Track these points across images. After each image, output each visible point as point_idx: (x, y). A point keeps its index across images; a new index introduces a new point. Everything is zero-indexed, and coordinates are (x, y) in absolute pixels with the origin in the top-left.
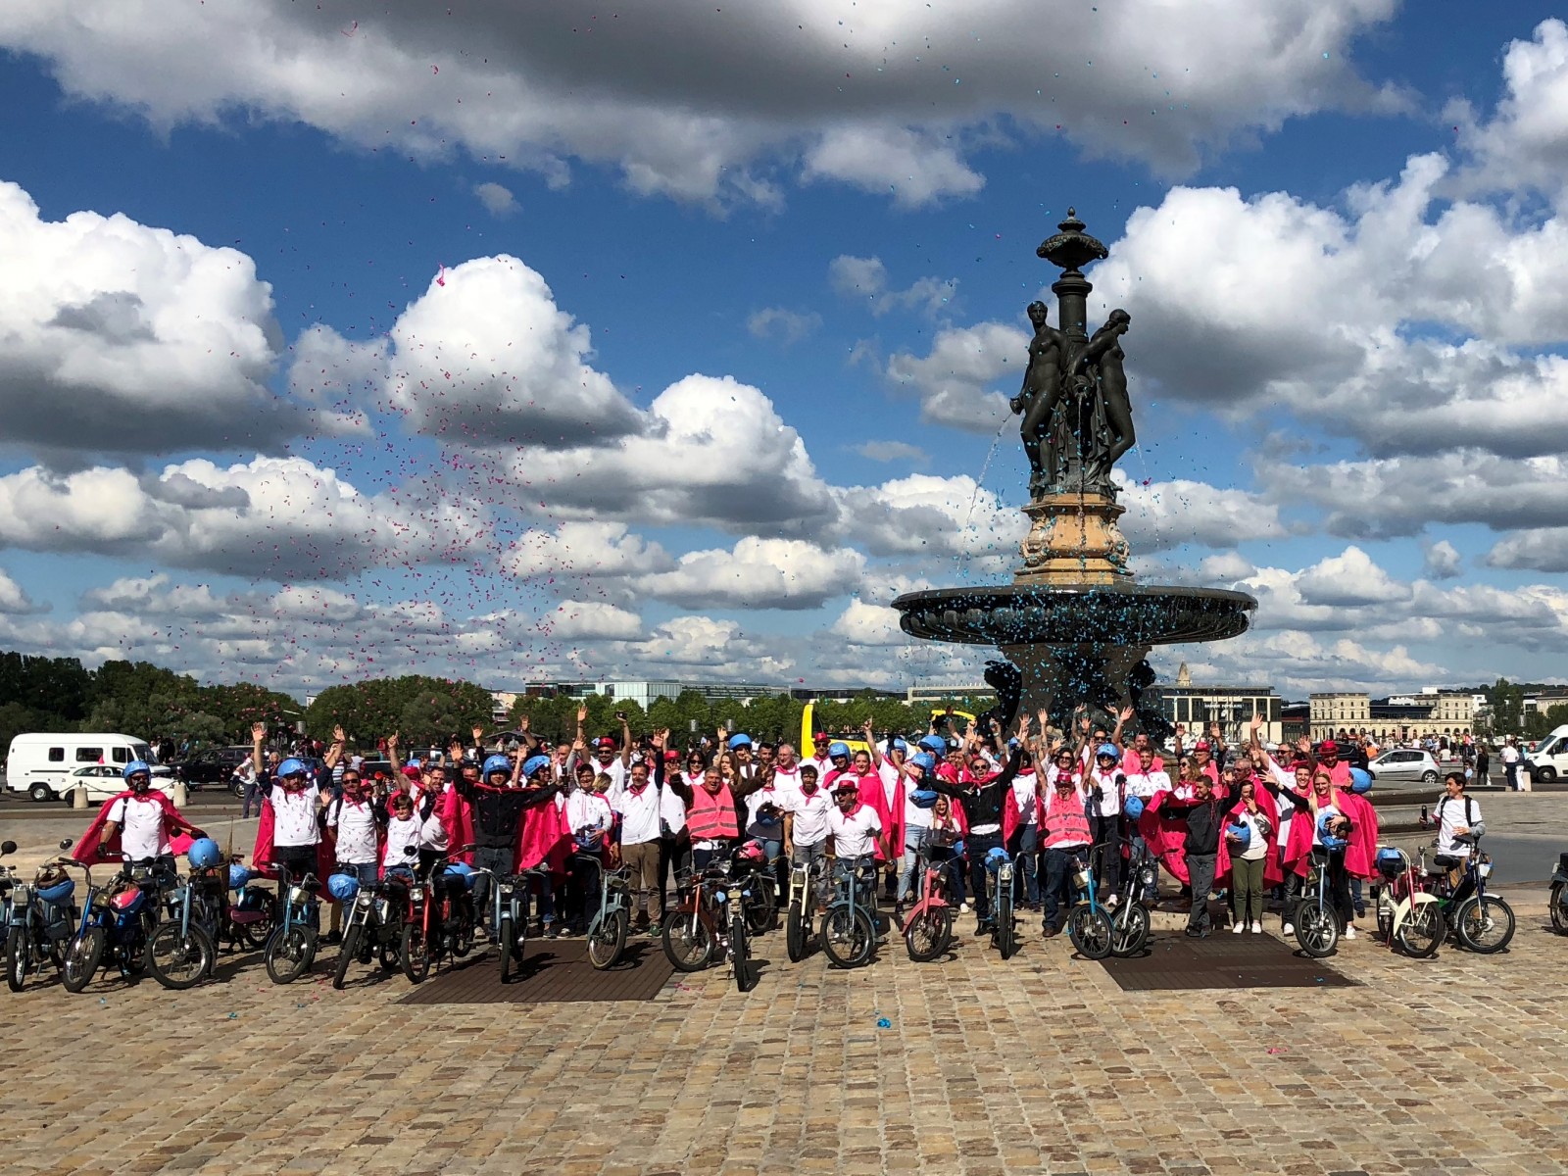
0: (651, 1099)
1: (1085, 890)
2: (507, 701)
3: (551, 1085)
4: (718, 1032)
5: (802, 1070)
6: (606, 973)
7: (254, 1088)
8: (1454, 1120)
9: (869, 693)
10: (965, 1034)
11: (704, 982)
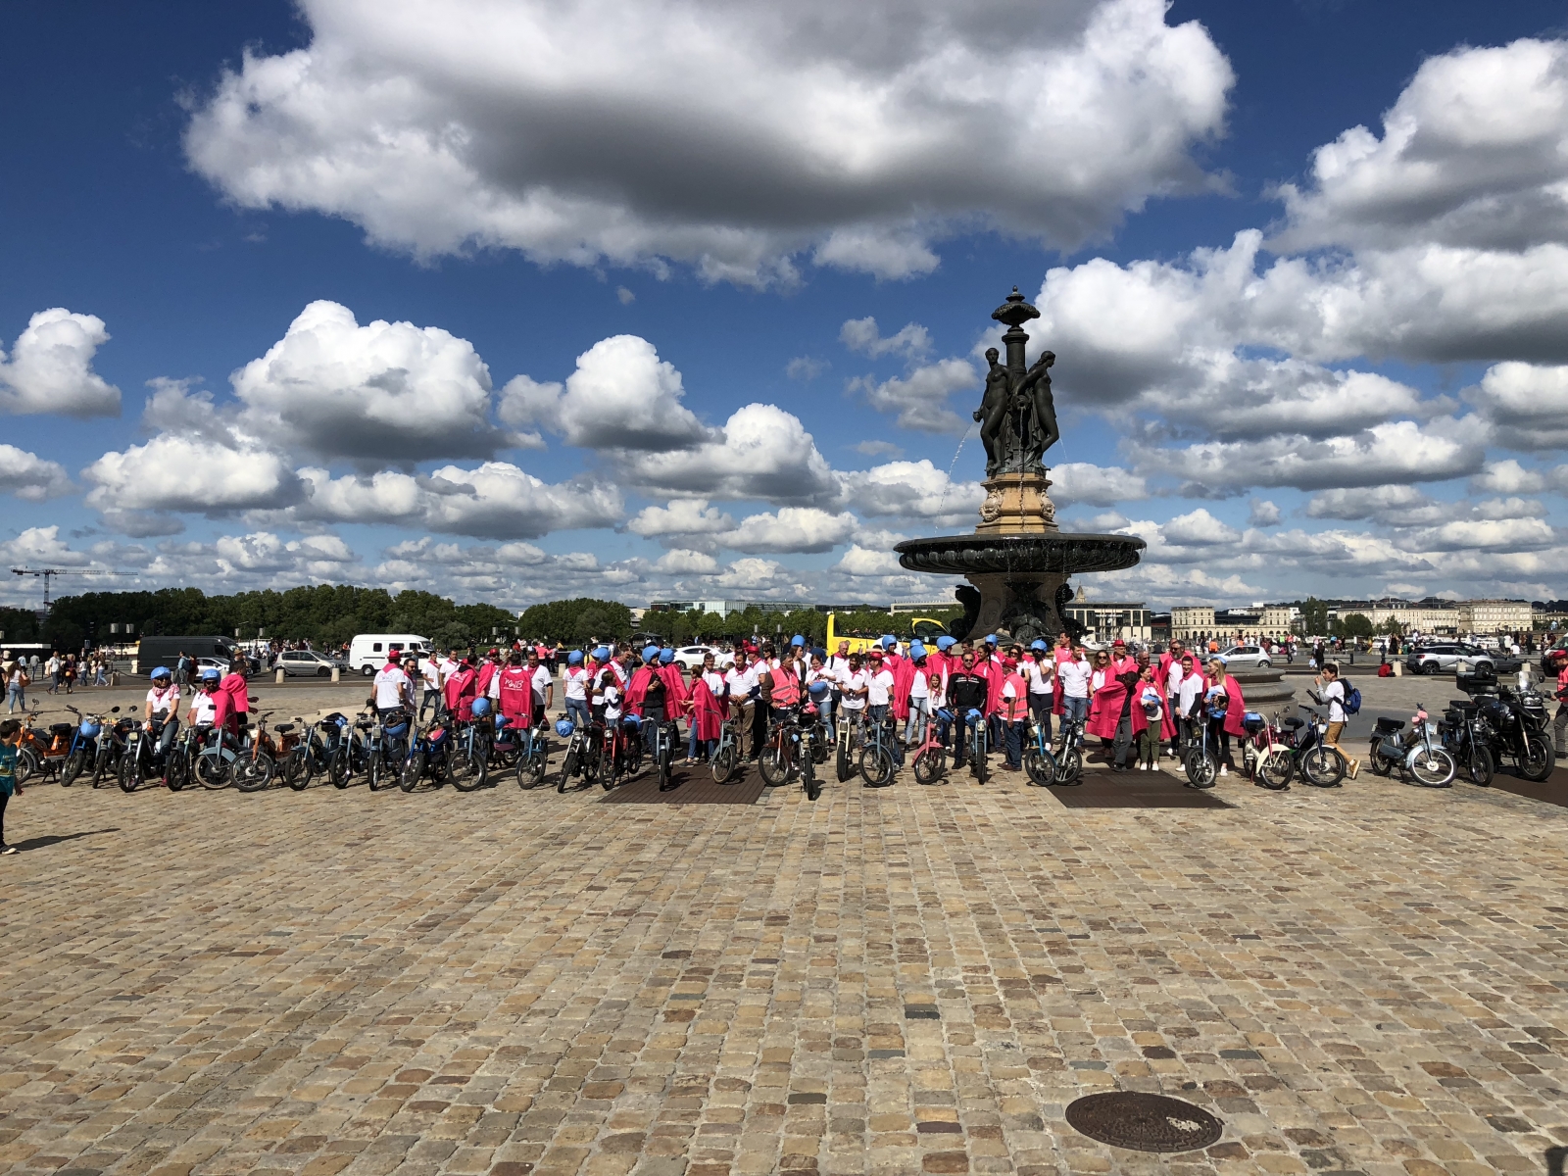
0: (763, 868)
1: (1036, 738)
2: (639, 613)
3: (699, 856)
4: (800, 826)
5: (857, 852)
6: (723, 785)
7: (519, 853)
8: (1318, 902)
10: (961, 833)
11: (785, 794)
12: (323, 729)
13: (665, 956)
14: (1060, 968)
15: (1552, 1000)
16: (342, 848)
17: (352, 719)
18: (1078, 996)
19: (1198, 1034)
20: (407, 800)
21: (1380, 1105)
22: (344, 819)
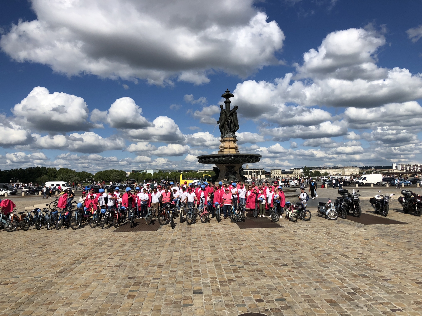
2: (129, 173)
3: (140, 248)
4: (169, 237)
6: (148, 226)
7: (90, 248)
8: (303, 254)
10: (212, 237)
11: (166, 227)
12: (33, 213)
13: (129, 278)
14: (235, 277)
15: (358, 279)
16: (37, 249)
17: (42, 210)
18: (240, 285)
19: (270, 294)
20: (58, 232)
21: (314, 312)
22: (38, 240)
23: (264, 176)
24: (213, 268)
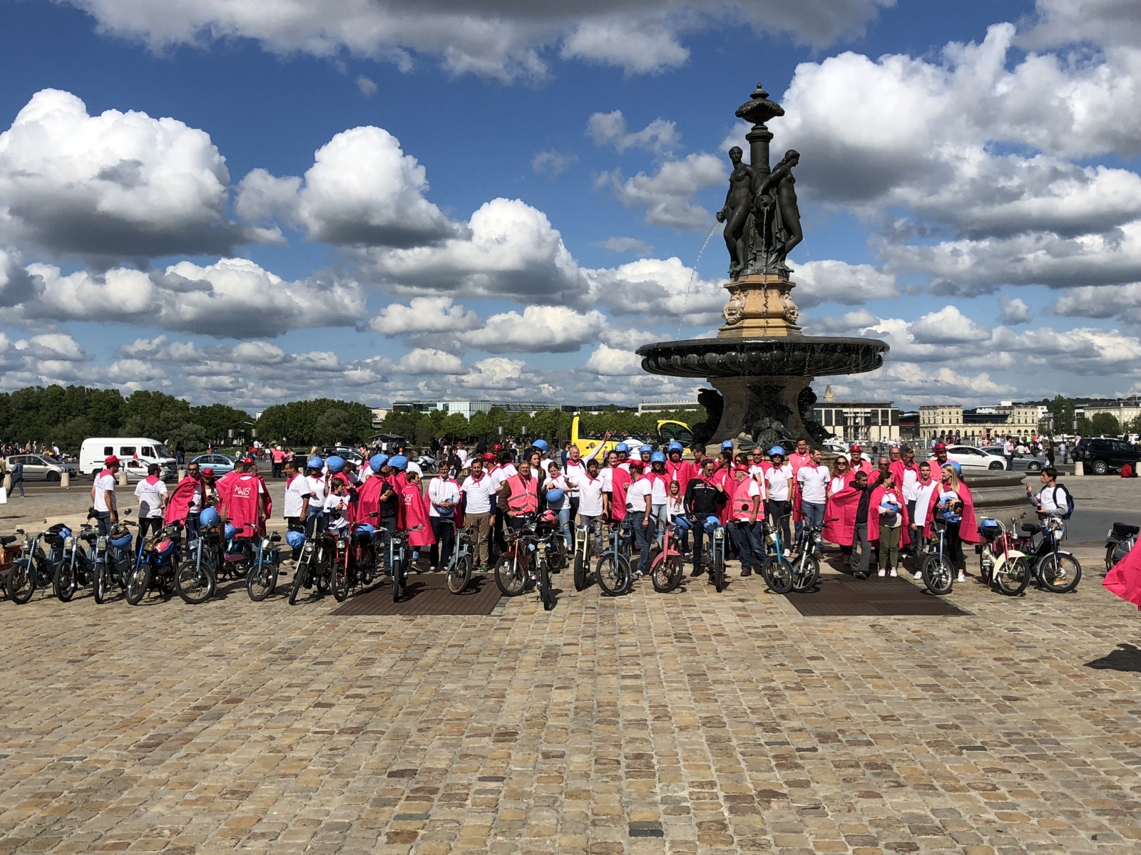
0: (494, 682)
1: (773, 546)
2: (381, 414)
3: (431, 671)
4: (535, 637)
5: (591, 664)
6: (458, 597)
7: (246, 669)
8: (1045, 711)
9: (612, 408)
10: (696, 643)
11: (521, 604)
12: (46, 541)
13: (391, 775)
14: (785, 782)
16: (64, 665)
17: (77, 529)
18: (802, 811)
19: (918, 849)
20: (133, 613)
22: (67, 635)
23: (896, 429)
24: (702, 750)
